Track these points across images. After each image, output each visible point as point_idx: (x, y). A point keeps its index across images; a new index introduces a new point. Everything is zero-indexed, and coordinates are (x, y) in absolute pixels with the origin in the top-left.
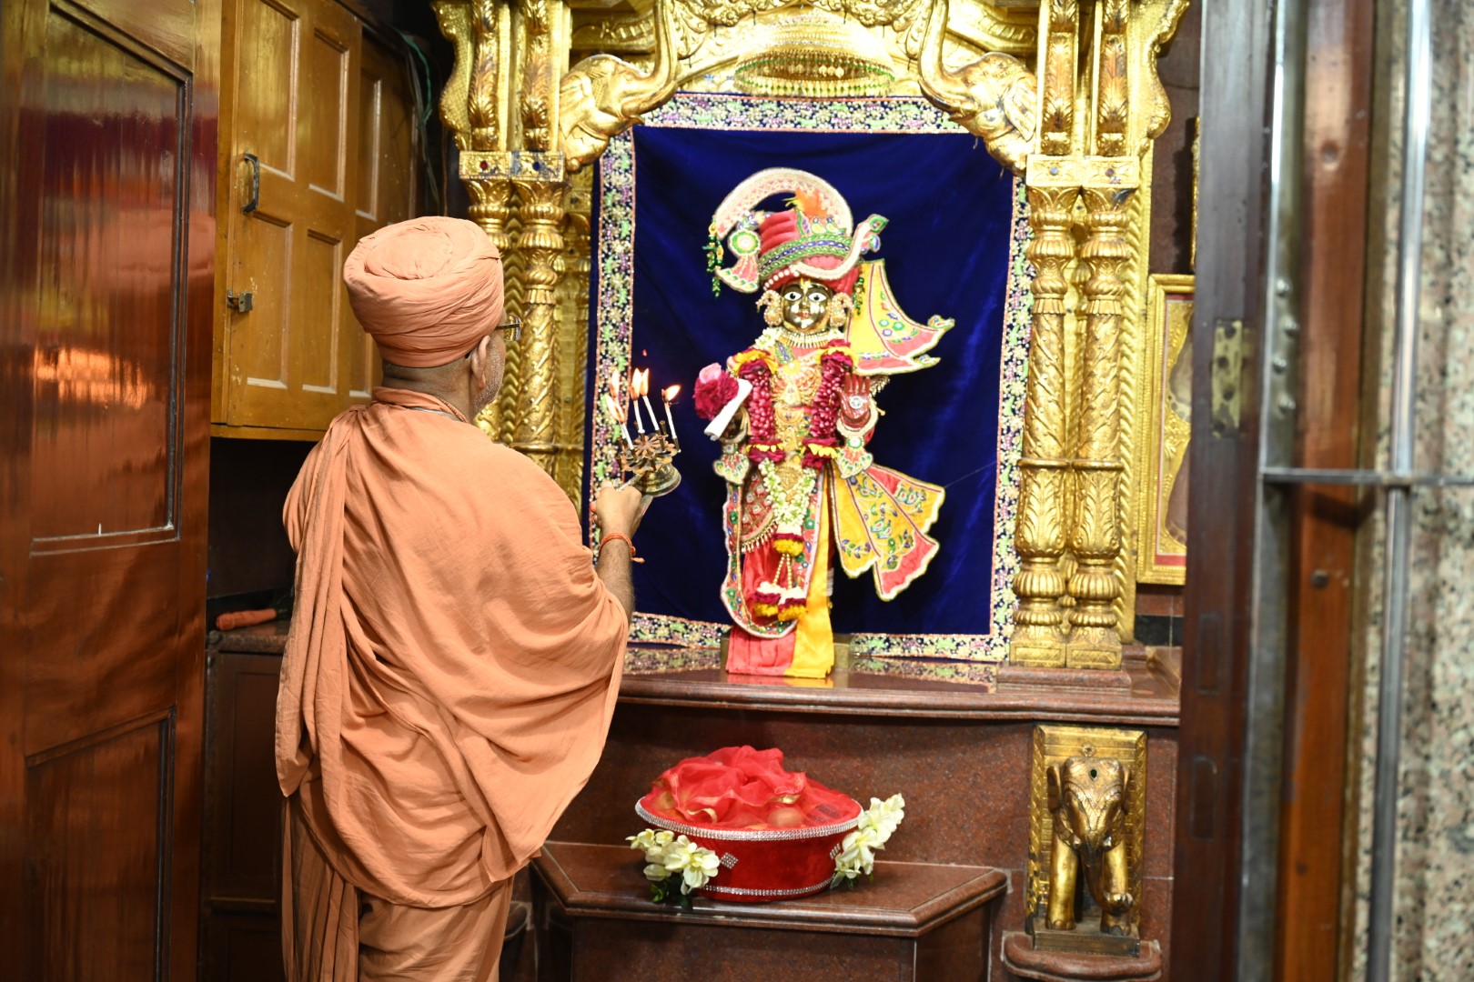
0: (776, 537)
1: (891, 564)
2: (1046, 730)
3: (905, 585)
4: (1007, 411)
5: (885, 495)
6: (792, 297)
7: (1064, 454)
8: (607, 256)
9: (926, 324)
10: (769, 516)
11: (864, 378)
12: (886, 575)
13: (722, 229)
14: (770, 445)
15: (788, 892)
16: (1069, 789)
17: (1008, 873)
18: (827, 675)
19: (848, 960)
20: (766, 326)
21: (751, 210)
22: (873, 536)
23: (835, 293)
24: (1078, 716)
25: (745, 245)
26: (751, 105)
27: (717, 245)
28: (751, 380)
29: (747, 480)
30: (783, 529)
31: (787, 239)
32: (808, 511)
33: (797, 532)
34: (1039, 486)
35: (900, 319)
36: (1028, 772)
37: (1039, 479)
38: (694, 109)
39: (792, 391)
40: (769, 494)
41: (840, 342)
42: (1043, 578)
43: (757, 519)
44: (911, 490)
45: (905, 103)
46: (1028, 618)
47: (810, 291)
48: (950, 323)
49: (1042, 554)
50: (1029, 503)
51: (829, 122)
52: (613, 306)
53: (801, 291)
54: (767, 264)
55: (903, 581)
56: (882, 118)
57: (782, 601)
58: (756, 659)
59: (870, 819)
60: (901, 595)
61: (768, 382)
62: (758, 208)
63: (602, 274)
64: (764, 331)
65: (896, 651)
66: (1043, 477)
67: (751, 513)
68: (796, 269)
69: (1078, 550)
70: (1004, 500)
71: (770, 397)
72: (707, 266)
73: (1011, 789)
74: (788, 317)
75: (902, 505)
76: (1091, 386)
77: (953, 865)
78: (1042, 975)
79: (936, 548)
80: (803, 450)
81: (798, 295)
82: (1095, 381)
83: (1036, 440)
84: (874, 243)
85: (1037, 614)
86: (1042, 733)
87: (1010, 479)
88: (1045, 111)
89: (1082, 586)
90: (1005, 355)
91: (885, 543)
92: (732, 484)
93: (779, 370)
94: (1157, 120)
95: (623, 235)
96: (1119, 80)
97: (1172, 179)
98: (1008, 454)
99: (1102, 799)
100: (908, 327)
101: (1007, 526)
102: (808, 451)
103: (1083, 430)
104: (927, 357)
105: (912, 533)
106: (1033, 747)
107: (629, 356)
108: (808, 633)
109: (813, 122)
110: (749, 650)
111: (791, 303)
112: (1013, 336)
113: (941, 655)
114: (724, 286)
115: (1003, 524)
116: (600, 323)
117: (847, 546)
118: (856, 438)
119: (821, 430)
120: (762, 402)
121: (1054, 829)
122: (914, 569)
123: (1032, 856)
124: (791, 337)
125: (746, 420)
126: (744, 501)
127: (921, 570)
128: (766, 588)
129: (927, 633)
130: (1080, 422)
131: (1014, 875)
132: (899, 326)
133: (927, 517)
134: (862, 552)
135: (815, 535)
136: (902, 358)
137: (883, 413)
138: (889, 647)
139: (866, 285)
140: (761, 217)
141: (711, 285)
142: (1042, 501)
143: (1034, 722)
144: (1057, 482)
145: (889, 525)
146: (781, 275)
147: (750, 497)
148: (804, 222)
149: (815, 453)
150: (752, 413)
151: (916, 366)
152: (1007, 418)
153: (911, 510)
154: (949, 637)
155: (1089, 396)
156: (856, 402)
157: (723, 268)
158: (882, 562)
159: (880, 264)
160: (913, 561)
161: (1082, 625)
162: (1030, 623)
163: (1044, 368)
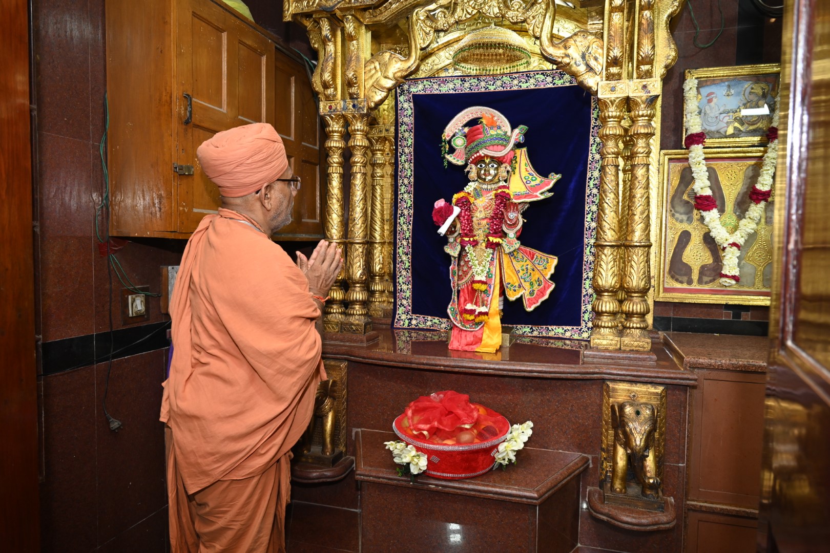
0: (474, 282)
1: (531, 293)
2: (611, 385)
3: (539, 304)
4: (589, 219)
5: (528, 261)
6: (481, 166)
7: (619, 239)
8: (402, 155)
9: (547, 177)
10: (471, 272)
11: (516, 204)
12: (529, 299)
13: (448, 136)
14: (470, 238)
15: (468, 475)
16: (624, 421)
17: (590, 457)
18: (497, 351)
19: (501, 513)
20: (469, 181)
21: (462, 127)
22: (522, 281)
23: (502, 164)
24: (628, 378)
25: (459, 143)
26: (465, 81)
27: (445, 144)
28: (461, 207)
29: (460, 254)
30: (477, 278)
31: (478, 138)
32: (489, 269)
33: (484, 279)
34: (606, 256)
35: (535, 175)
36: (600, 406)
37: (605, 251)
38: (439, 85)
39: (481, 211)
40: (470, 261)
41: (504, 187)
42: (608, 304)
43: (466, 273)
44: (541, 258)
45: (537, 74)
46: (600, 324)
47: (490, 163)
48: (559, 176)
49: (607, 291)
50: (601, 265)
51: (502, 86)
52: (405, 177)
53: (485, 163)
54: (469, 151)
55: (537, 301)
56: (527, 82)
57: (477, 313)
58: (464, 341)
59: (513, 436)
60: (536, 309)
61: (470, 208)
62: (465, 126)
63: (400, 163)
64: (469, 184)
65: (535, 333)
66: (607, 251)
67: (463, 271)
68: (482, 152)
69: (627, 289)
70: (587, 262)
71: (470, 215)
72: (441, 154)
73: (592, 414)
74: (479, 176)
75: (537, 266)
76: (634, 203)
77: (561, 451)
78: (609, 519)
79: (553, 286)
80: (486, 240)
81: (484, 165)
82: (636, 200)
83: (604, 232)
84: (521, 139)
85: (605, 322)
86: (608, 386)
87: (590, 252)
88: (608, 55)
89: (629, 308)
90: (588, 191)
91: (528, 284)
92: (453, 257)
93: (475, 202)
94: (671, 57)
95: (409, 145)
96: (650, 35)
97: (672, 103)
98: (589, 240)
99: (643, 429)
100: (539, 179)
101: (589, 275)
102: (488, 240)
103: (630, 226)
104: (547, 193)
105: (542, 279)
106: (603, 393)
107: (412, 199)
108: (489, 329)
109: (494, 87)
110: (461, 337)
111: (481, 169)
112: (592, 183)
113: (557, 336)
114: (449, 163)
115: (587, 274)
116: (399, 185)
117: (509, 286)
118: (512, 234)
119: (495, 230)
120: (466, 217)
121: (615, 439)
122: (543, 295)
123: (603, 450)
124: (481, 186)
125: (458, 226)
126: (459, 265)
127: (546, 297)
128: (469, 306)
129: (550, 325)
130: (628, 222)
131: (593, 458)
132: (534, 179)
133: (549, 271)
134: (516, 288)
135: (493, 281)
136: (535, 194)
137: (525, 221)
138: (532, 331)
139: (518, 160)
140: (466, 130)
141: (443, 162)
142: (607, 264)
143: (604, 380)
144: (615, 254)
145: (530, 275)
146: (475, 156)
147: (462, 263)
148: (486, 129)
149: (491, 241)
150: (461, 223)
151: (542, 197)
152: (589, 222)
153: (541, 268)
154: (561, 327)
155: (633, 208)
156: (512, 216)
157: (448, 154)
158: (527, 293)
159: (525, 149)
160: (542, 293)
161: (629, 328)
162: (601, 327)
163: (608, 194)
